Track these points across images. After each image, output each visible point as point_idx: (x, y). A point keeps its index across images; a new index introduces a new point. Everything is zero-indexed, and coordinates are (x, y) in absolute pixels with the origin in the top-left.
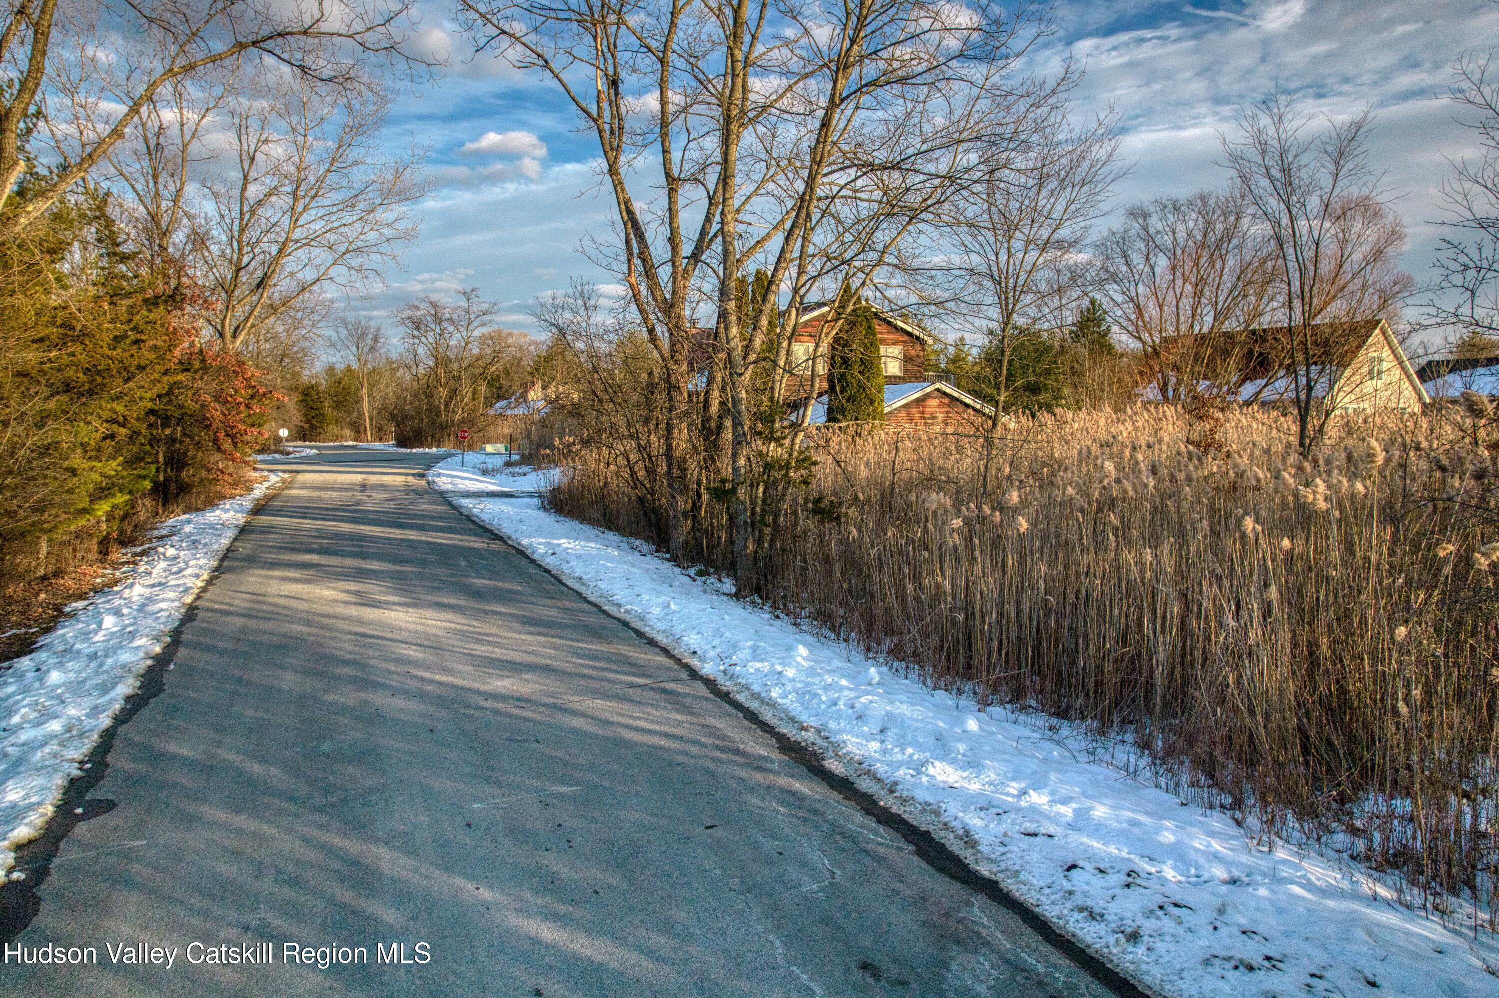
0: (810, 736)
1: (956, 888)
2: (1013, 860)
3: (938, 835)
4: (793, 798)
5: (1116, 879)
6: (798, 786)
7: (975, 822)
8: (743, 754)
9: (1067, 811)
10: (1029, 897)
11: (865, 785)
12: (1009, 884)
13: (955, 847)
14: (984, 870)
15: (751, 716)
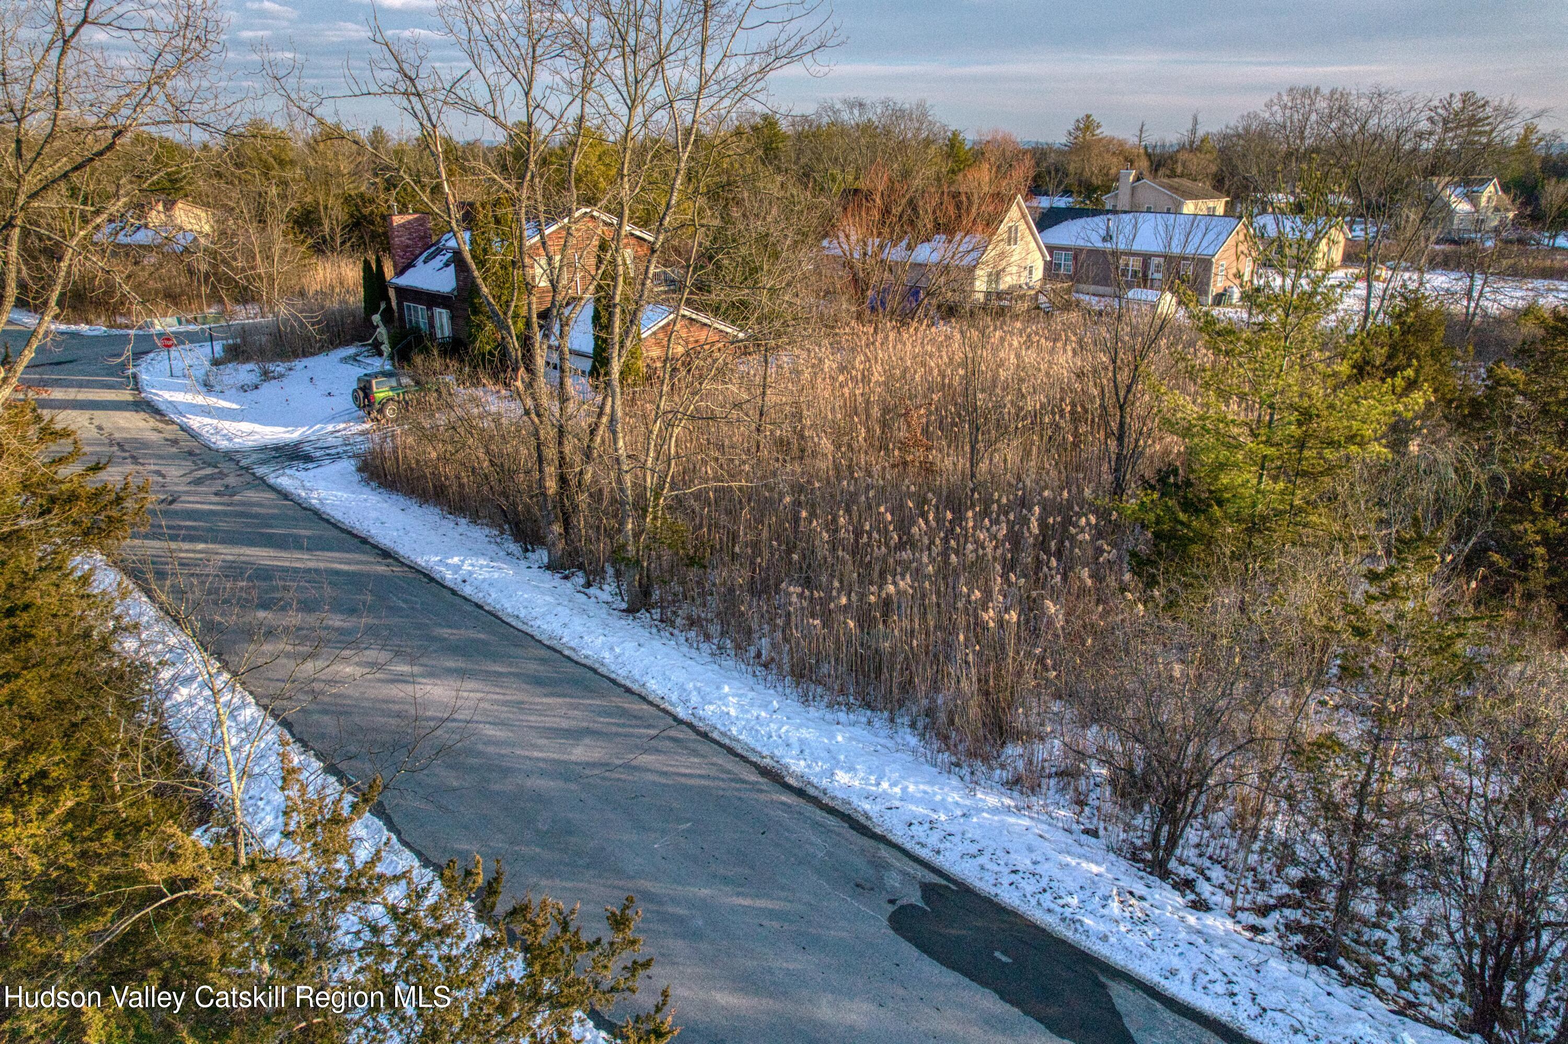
0: (767, 761)
1: (872, 842)
2: (888, 824)
3: (854, 815)
4: (786, 807)
5: (927, 826)
6: (784, 798)
7: (867, 806)
8: (744, 782)
9: (897, 790)
10: (899, 841)
11: (811, 791)
12: (890, 836)
13: (862, 820)
14: (878, 830)
15: (731, 751)
